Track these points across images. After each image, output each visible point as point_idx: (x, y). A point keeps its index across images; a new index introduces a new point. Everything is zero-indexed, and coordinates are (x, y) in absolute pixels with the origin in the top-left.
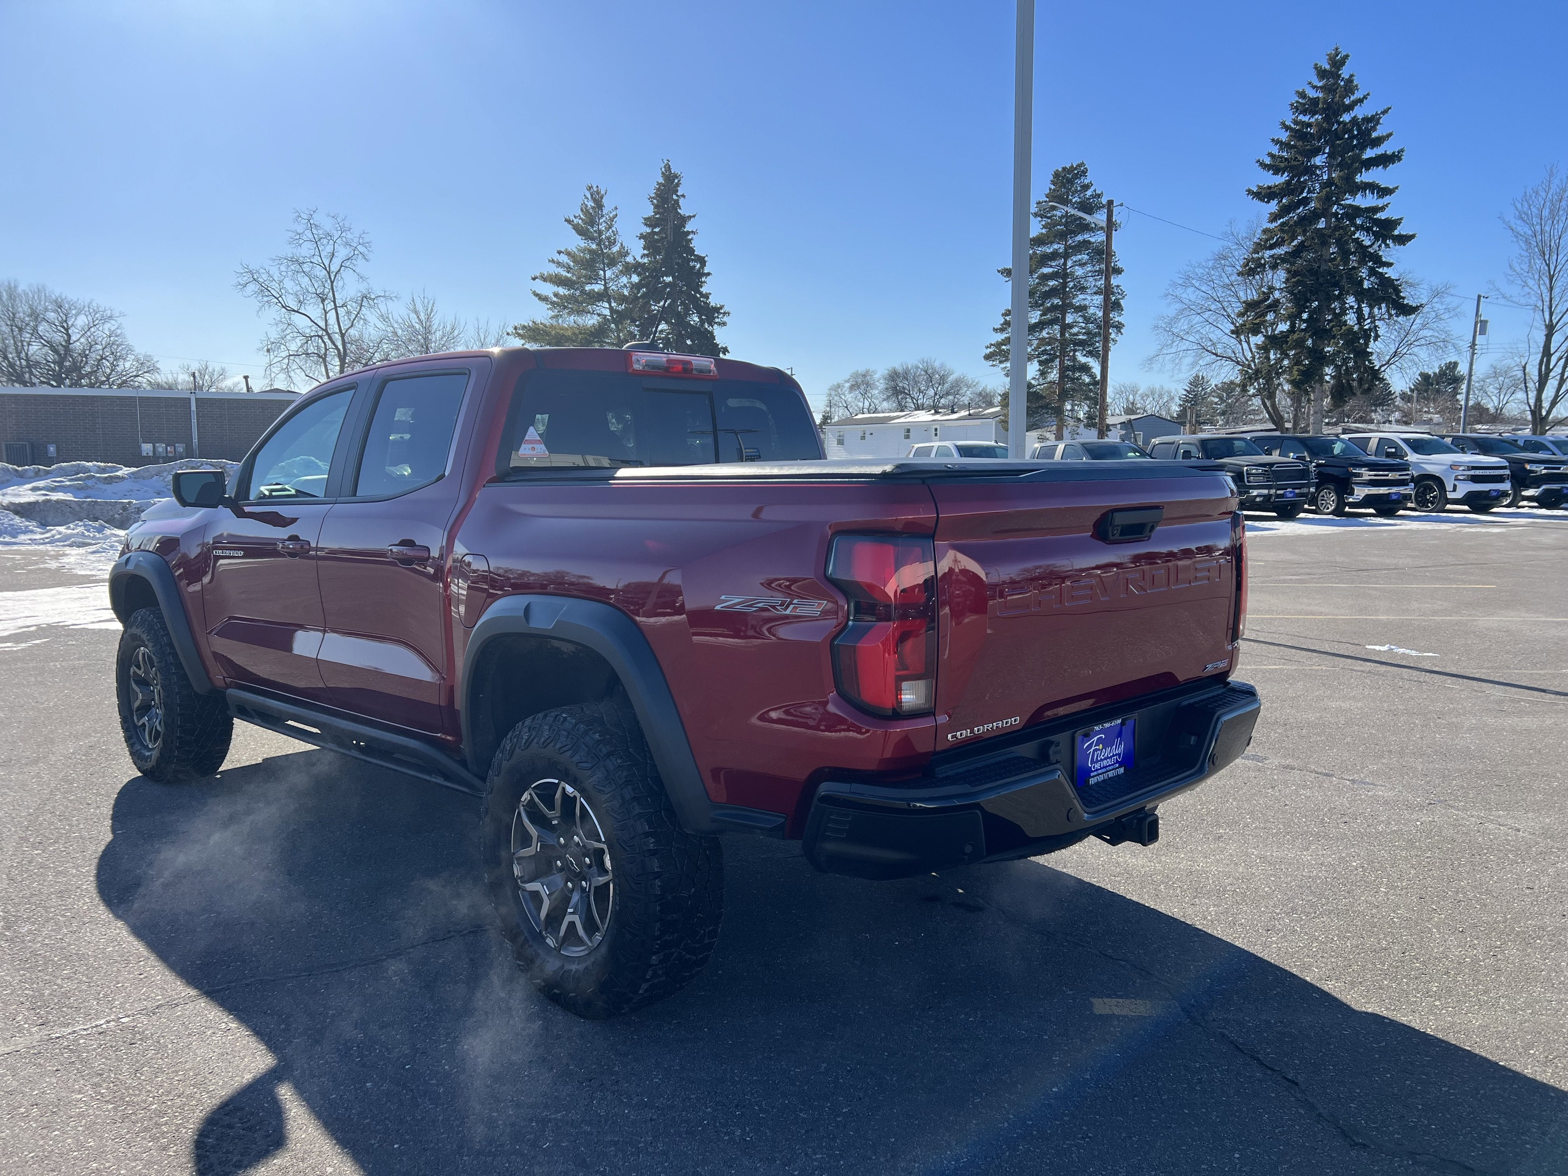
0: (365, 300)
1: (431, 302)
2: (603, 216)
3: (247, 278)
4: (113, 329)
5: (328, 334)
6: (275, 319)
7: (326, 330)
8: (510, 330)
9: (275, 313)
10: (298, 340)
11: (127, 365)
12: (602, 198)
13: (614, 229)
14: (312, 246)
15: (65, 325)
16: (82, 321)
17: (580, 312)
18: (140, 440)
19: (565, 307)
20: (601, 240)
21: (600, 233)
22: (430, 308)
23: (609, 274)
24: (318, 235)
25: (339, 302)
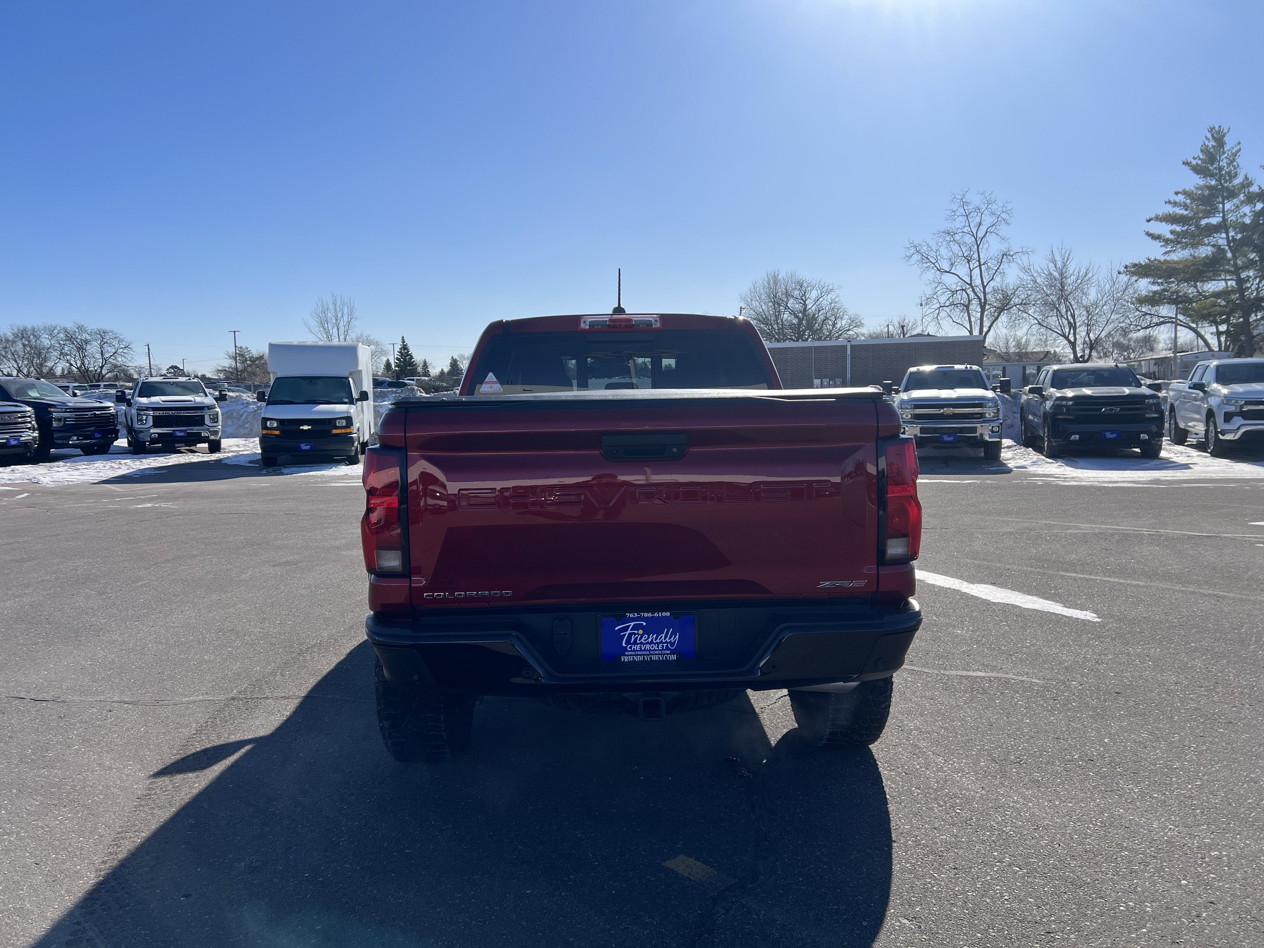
0: (1005, 257)
1: (1068, 253)
2: (1224, 153)
3: (913, 250)
4: (833, 298)
5: (972, 287)
6: (929, 280)
7: (970, 285)
8: (1122, 269)
9: (932, 274)
10: (946, 294)
11: (842, 323)
12: (1224, 136)
13: (1235, 163)
14: (963, 219)
15: (804, 298)
16: (814, 294)
17: (1194, 246)
18: (814, 377)
19: (1179, 243)
20: (1221, 176)
21: (1220, 169)
22: (1066, 257)
23: (1228, 206)
24: (968, 210)
25: (982, 261)
